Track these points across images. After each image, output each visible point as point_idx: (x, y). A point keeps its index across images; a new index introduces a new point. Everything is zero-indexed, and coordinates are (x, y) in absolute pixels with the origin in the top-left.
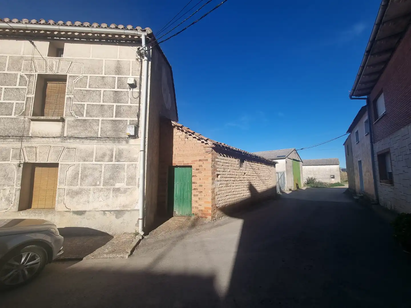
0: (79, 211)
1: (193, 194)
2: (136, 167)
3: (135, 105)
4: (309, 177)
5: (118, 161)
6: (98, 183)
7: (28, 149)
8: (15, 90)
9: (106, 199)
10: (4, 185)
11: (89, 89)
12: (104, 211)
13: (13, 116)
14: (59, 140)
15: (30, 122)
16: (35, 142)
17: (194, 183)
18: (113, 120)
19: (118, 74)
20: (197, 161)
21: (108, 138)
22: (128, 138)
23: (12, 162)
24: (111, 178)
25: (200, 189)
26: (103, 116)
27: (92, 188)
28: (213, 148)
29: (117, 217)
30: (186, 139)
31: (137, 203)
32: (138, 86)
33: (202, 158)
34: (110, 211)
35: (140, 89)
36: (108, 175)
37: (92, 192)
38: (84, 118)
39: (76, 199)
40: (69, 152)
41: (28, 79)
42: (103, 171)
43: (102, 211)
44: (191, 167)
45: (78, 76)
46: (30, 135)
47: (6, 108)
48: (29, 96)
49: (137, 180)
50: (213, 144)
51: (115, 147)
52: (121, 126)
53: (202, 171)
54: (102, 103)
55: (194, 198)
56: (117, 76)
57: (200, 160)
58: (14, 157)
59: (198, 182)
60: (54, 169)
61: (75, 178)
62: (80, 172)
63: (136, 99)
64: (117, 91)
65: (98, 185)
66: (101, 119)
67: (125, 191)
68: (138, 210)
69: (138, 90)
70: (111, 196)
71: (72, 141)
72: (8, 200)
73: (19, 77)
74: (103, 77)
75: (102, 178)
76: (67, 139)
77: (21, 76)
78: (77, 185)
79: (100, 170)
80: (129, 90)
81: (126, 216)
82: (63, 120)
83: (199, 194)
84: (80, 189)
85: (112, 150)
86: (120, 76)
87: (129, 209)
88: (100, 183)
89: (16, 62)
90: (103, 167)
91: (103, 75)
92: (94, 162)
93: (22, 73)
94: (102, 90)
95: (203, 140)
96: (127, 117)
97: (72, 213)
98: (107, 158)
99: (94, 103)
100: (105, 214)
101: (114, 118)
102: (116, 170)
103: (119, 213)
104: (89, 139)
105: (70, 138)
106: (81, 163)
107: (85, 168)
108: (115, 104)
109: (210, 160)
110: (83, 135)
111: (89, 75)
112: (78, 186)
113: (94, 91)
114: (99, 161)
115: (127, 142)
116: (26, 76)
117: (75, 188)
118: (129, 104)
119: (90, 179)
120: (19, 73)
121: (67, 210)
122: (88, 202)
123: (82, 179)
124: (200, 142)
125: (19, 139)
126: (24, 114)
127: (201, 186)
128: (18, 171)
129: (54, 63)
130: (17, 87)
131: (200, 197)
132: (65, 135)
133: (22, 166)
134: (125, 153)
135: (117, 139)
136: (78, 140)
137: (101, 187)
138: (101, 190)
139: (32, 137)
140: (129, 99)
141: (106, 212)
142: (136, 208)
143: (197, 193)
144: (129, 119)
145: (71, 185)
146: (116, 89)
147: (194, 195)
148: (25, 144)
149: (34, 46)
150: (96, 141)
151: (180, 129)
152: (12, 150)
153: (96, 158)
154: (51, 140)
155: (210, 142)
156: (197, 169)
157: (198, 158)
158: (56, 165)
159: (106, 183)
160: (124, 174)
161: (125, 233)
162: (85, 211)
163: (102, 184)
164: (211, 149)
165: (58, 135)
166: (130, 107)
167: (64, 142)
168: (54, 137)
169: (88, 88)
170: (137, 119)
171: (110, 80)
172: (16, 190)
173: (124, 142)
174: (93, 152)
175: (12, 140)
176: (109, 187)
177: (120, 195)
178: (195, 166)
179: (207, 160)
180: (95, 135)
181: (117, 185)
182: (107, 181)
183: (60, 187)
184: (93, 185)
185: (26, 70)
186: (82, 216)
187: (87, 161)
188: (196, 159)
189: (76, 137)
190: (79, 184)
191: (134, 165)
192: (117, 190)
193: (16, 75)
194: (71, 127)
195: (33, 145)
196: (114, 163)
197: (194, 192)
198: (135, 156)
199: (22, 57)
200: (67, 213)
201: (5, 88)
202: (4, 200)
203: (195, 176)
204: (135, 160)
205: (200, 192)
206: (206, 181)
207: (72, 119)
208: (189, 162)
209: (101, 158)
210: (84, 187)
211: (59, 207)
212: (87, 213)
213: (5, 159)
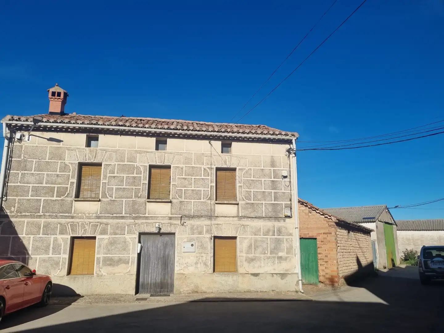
0: (255, 273)
1: (319, 264)
2: (292, 241)
3: (288, 191)
5: (279, 235)
6: (266, 252)
7: (216, 226)
8: (202, 180)
9: (273, 265)
10: (201, 253)
11: (254, 179)
12: (272, 274)
13: (202, 200)
14: (236, 219)
15: (215, 206)
16: (220, 221)
17: (320, 254)
18: (272, 204)
19: (273, 167)
20: (321, 234)
21: (271, 217)
22: (284, 218)
23: (205, 236)
24: (275, 249)
25: (326, 259)
26: (265, 200)
27: (262, 256)
28: (336, 223)
29: (282, 279)
30: (310, 214)
31: (295, 268)
32: (289, 176)
33: (327, 231)
34: (276, 274)
35: (290, 179)
36: (273, 246)
37: (262, 259)
38: (252, 202)
39: (252, 264)
40: (244, 228)
41: (210, 172)
42: (269, 242)
43: (271, 273)
44: (316, 239)
45: (245, 169)
46: (216, 215)
47: (197, 194)
48: (212, 184)
49: (294, 250)
50: (337, 219)
51: (277, 224)
52: (279, 208)
53: (326, 243)
54: (263, 190)
55: (320, 268)
56: (272, 169)
57: (324, 233)
58: (207, 231)
59: (324, 252)
60: (233, 240)
61: (250, 248)
62: (253, 244)
63: (287, 187)
64: (274, 181)
65: (267, 254)
66: (264, 202)
67: (286, 259)
68: (297, 274)
69: (289, 180)
70: (276, 262)
71: (245, 219)
72: (205, 264)
73: (203, 169)
74: (263, 169)
75: (269, 249)
76: (242, 218)
77: (205, 169)
78: (252, 253)
79: (267, 243)
80: (282, 180)
81: (289, 278)
82: (238, 204)
83: (325, 264)
84: (254, 257)
85: (274, 227)
86: (275, 168)
87: (290, 273)
89: (199, 157)
90: (269, 240)
91: (262, 168)
92: (262, 236)
93: (205, 167)
94: (263, 180)
95: (327, 216)
96: (283, 201)
97: (250, 275)
98: (271, 233)
99: (258, 190)
100: (273, 276)
101: (273, 202)
102: (278, 242)
103: (283, 275)
104: (258, 218)
105: (244, 217)
106: (253, 237)
107: (256, 241)
108: (273, 191)
109: (333, 234)
110: (252, 215)
111: (252, 168)
112: (252, 255)
113: (257, 181)
114: (265, 235)
115: (284, 221)
116: (208, 169)
117: (250, 256)
118: (283, 191)
119: (260, 250)
120: (203, 167)
121: (247, 272)
122: (261, 267)
123: (255, 249)
124: (323, 217)
125: (209, 219)
126: (210, 199)
127: (326, 256)
128: (211, 242)
129: (227, 158)
130: (203, 177)
131: (326, 266)
132: (240, 215)
133: (213, 238)
134: (283, 230)
135: (277, 218)
136: (250, 219)
137: (269, 255)
138: (269, 258)
139: (218, 217)
140: (283, 187)
141: (274, 275)
142: (295, 272)
144: (283, 203)
145: (247, 254)
146: (273, 179)
147: (321, 265)
148: (213, 222)
149: (211, 144)
150: (262, 220)
151: (305, 204)
152: (205, 226)
153: (263, 233)
154: (231, 219)
155: (334, 218)
156: (322, 241)
157: (322, 231)
158: (235, 238)
159: (272, 253)
160: (285, 245)
161: (288, 291)
162: (259, 274)
163: (269, 253)
164: (334, 223)
165: (235, 215)
166: (284, 193)
167: (241, 221)
168: (233, 217)
169: (252, 179)
170: (289, 202)
171: (267, 172)
172: (211, 257)
173: (282, 221)
174: (260, 228)
175: (204, 219)
176: (274, 255)
177: (282, 261)
178: (319, 238)
179: (331, 233)
180: (261, 215)
181: (280, 254)
182: (273, 251)
183: (240, 255)
184: (263, 254)
185: (208, 164)
186: (258, 277)
187: (257, 235)
188: (321, 232)
189: (248, 217)
190: (253, 253)
191: (290, 239)
192: (280, 258)
193: (201, 168)
194: (243, 208)
195: (219, 223)
196: (276, 237)
197: (320, 262)
198: (291, 232)
199: (203, 154)
200: (247, 275)
201: (194, 179)
202: (202, 264)
203: (321, 247)
204: (291, 235)
205: (326, 262)
206: (331, 253)
207: (243, 202)
208: (314, 235)
209: (267, 233)
210: (257, 255)
211: (241, 270)
212: (260, 275)
213: (200, 233)
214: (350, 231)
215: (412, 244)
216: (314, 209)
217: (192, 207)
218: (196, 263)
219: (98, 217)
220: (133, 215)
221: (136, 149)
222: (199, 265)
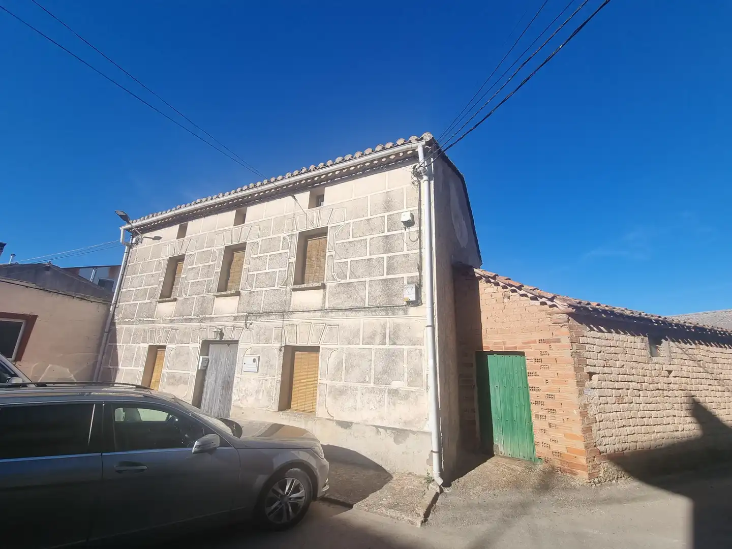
0: (344, 422)
1: (533, 413)
2: (421, 355)
3: (414, 252)
5: (394, 344)
6: (367, 379)
7: (289, 328)
8: (279, 256)
9: (380, 407)
10: (266, 374)
11: (353, 240)
12: (377, 427)
13: (276, 287)
14: (319, 314)
15: (291, 293)
16: (295, 319)
17: (533, 389)
18: (383, 280)
19: (388, 211)
20: (534, 342)
21: (378, 307)
22: (406, 306)
23: (274, 345)
24: (385, 372)
25: (549, 403)
26: (370, 274)
27: (359, 385)
28: (570, 314)
29: (397, 441)
30: (506, 300)
31: (427, 419)
32: (417, 222)
33: (546, 336)
34: (385, 428)
35: (420, 226)
36: (380, 366)
37: (359, 393)
38: (348, 280)
39: (340, 400)
40: (331, 330)
41: (290, 240)
42: (373, 359)
43: (374, 426)
44: (522, 354)
45: (339, 225)
46: (291, 310)
47: (270, 278)
48: (291, 261)
49: (424, 376)
50: (570, 306)
51: (390, 321)
52: (396, 287)
53: (549, 365)
54: (368, 257)
55: (537, 423)
56: (386, 214)
57: (541, 341)
58: (276, 338)
59: (543, 387)
60: (313, 354)
61: (339, 369)
62: (344, 361)
63: (415, 243)
64: (388, 236)
65: (368, 382)
66: (368, 279)
67: (406, 397)
68: (430, 434)
69: (417, 229)
70: (386, 403)
71: (334, 314)
72: (269, 395)
73: (282, 239)
74: (369, 219)
75: (373, 371)
76: (328, 312)
77: (284, 239)
78: (341, 380)
79: (370, 358)
80: (403, 231)
81: (411, 441)
82: (323, 287)
83: (549, 415)
84: (344, 386)
85: (384, 327)
86: (391, 213)
87: (414, 429)
88: (370, 379)
89: (280, 223)
90: (373, 353)
91: (369, 217)
92: (361, 346)
93: (284, 235)
94: (368, 237)
95: (544, 300)
96: (404, 273)
97: (335, 424)
98: (378, 339)
99: (361, 258)
100: (378, 432)
101: (385, 277)
102: (391, 358)
103: (400, 434)
104: (354, 311)
105: (333, 310)
106: (345, 346)
107: (349, 355)
108: (385, 256)
109: (566, 341)
110: (347, 305)
111: (351, 221)
112: (342, 382)
113: (358, 242)
114: (367, 344)
115: (406, 313)
116: (288, 238)
117: (339, 384)
118: (405, 252)
119: (355, 373)
120: (282, 235)
121: (330, 417)
122: (355, 409)
123: (347, 370)
124: (537, 303)
125: (281, 316)
126: (286, 284)
127: (550, 396)
128: (279, 356)
129: (315, 214)
130: (280, 251)
131: (552, 422)
132: (326, 307)
133: (283, 349)
134: (403, 331)
135: (389, 308)
136: (341, 313)
137: (372, 385)
138: (372, 391)
139: (293, 312)
140: (405, 244)
141: (380, 429)
142: (426, 429)
143: (544, 413)
144: (405, 275)
145: (334, 380)
146: (387, 233)
147: (537, 416)
148: (286, 321)
149: (296, 200)
150: (362, 313)
151: (492, 281)
152: (274, 329)
153: (363, 339)
154: (312, 314)
155: (560, 303)
156: (537, 360)
157: (537, 336)
158: (316, 349)
159: (378, 380)
160: (404, 366)
161: (410, 473)
162: (352, 423)
163: (372, 380)
164: (565, 317)
165: (319, 306)
166: (407, 256)
167: (326, 317)
168: (315, 311)
169: (351, 239)
170: (418, 274)
171: (377, 222)
172: (277, 382)
173: (401, 312)
174: (359, 330)
175: (275, 317)
176: (383, 386)
177: (399, 401)
178: (531, 352)
179: (558, 341)
180: (360, 305)
181: (395, 385)
182: (379, 376)
183: (321, 381)
184: (361, 382)
185: (289, 230)
186: (347, 431)
187: (353, 344)
188: (533, 339)
189: (338, 309)
190: (343, 378)
191: (418, 351)
192: (394, 392)
193: (279, 238)
194: (333, 295)
195: (295, 322)
196: (387, 347)
197: (535, 409)
198: (419, 335)
199: (284, 216)
200: (330, 423)
201: (270, 256)
202: (265, 393)
203: (535, 374)
204: (417, 342)
205: (552, 411)
206: (562, 388)
207: (334, 284)
208: (517, 345)
209: (370, 340)
210: (351, 384)
211: (320, 412)
212: (354, 426)
213: (267, 341)
214: (663, 340)
216: (513, 288)
217: (262, 299)
218: (257, 392)
219: (172, 321)
220: (201, 316)
221: (216, 229)
222: (260, 397)
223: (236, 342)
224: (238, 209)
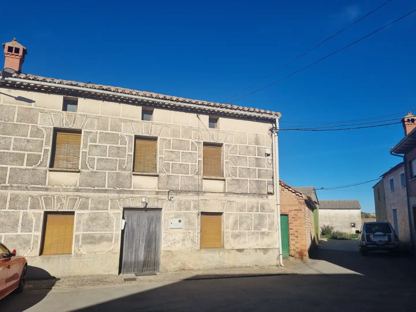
0: (240, 249)
1: (290, 239)
2: (274, 217)
3: (270, 169)
4: (324, 225)
5: (262, 212)
6: (251, 228)
7: (203, 201)
8: (189, 154)
9: (257, 240)
10: (189, 229)
13: (190, 175)
14: (223, 195)
15: (202, 180)
16: (207, 196)
17: (291, 229)
18: (256, 180)
19: (257, 145)
20: (292, 210)
21: (255, 194)
22: (267, 194)
23: (193, 212)
24: (258, 224)
25: (296, 234)
26: (250, 177)
27: (247, 231)
28: (305, 200)
29: (265, 254)
30: (283, 192)
31: (276, 243)
32: (271, 155)
33: (297, 208)
34: (259, 249)
36: (257, 222)
37: (247, 235)
38: (238, 178)
39: (237, 239)
40: (230, 204)
41: (198, 146)
42: (253, 219)
43: (254, 249)
44: (287, 215)
45: (231, 145)
46: (203, 191)
47: (184, 168)
48: (200, 159)
49: (275, 226)
50: (307, 197)
51: (261, 201)
52: (262, 185)
53: (297, 219)
54: (248, 167)
55: (292, 242)
56: (256, 146)
57: (295, 210)
58: (195, 207)
59: (294, 228)
60: (219, 216)
61: (235, 224)
62: (238, 220)
63: (270, 165)
64: (258, 158)
65: (251, 230)
66: (249, 179)
67: (268, 234)
68: (279, 248)
69: (271, 158)
70: (260, 238)
71: (231, 195)
72: (192, 241)
73: (190, 144)
74: (248, 146)
75: (253, 224)
76: (228, 194)
77: (192, 143)
78: (237, 229)
79: (251, 218)
80: (265, 157)
81: (270, 253)
82: (224, 179)
83: (296, 239)
84: (239, 232)
85: (258, 203)
86: (258, 146)
87: (271, 248)
88: (252, 228)
89: (187, 131)
90: (253, 216)
91: (247, 145)
92: (247, 212)
93: (192, 141)
94: (248, 156)
95: (298, 194)
96: (266, 178)
97: (235, 251)
98: (255, 209)
99: (243, 167)
100: (256, 251)
101: (257, 179)
102: (261, 218)
103: (265, 250)
104: (243, 195)
105: (231, 193)
106: (238, 213)
107: (241, 217)
108: (257, 168)
109: (303, 210)
110: (238, 191)
111: (238, 145)
112: (237, 230)
113: (242, 157)
114: (250, 211)
115: (267, 198)
116: (195, 143)
117: (236, 232)
118: (266, 169)
119: (245, 225)
120: (191, 141)
121: (232, 248)
122: (245, 242)
123: (240, 224)
124: (295, 194)
125: (197, 194)
126: (198, 174)
127: (297, 232)
128: (198, 218)
129: (214, 133)
130: (190, 151)
131: (297, 241)
132: (227, 191)
133: (200, 214)
134: (266, 207)
135: (261, 195)
136: (236, 195)
137: (253, 231)
138: (253, 233)
139: (205, 192)
140: (266, 165)
142: (276, 247)
143: (294, 238)
144: (266, 180)
145: (233, 229)
146: (257, 157)
147: (292, 239)
148: (201, 197)
149: (199, 118)
150: (247, 196)
152: (192, 202)
153: (248, 209)
154: (218, 194)
155: (304, 196)
156: (293, 218)
157: (294, 208)
158: (220, 214)
159: (256, 228)
160: (267, 221)
161: (270, 265)
162: (244, 249)
163: (253, 229)
165: (222, 191)
166: (267, 170)
167: (227, 197)
168: (220, 193)
169: (238, 155)
170: (272, 180)
171: (251, 149)
172: (198, 233)
173: (265, 197)
174: (245, 205)
175: (192, 194)
176: (258, 231)
177: (265, 237)
178: (291, 215)
179: (301, 210)
180: (245, 192)
181: (263, 230)
182: (256, 226)
183: (226, 231)
184: (248, 230)
185: (196, 138)
186: (242, 253)
187: (243, 211)
188: (292, 209)
189: (234, 193)
190: (238, 228)
191: (272, 215)
192: (263, 233)
193: (188, 142)
194: (229, 185)
195: (206, 198)
196: (259, 213)
197: (291, 237)
198: (273, 208)
199: (191, 127)
200: (233, 251)
201: (182, 152)
202: (189, 241)
203: (292, 223)
204: (273, 211)
205: (297, 237)
206: (301, 228)
207: (230, 178)
208: (286, 211)
209: (251, 209)
210: (242, 231)
211: (227, 246)
212: (245, 251)
213: (188, 209)
215: (328, 220)
216: (287, 187)
217: (179, 182)
218: (183, 240)
219: (78, 190)
220: (118, 189)
222: (186, 242)
223: (160, 209)
224: (144, 107)
